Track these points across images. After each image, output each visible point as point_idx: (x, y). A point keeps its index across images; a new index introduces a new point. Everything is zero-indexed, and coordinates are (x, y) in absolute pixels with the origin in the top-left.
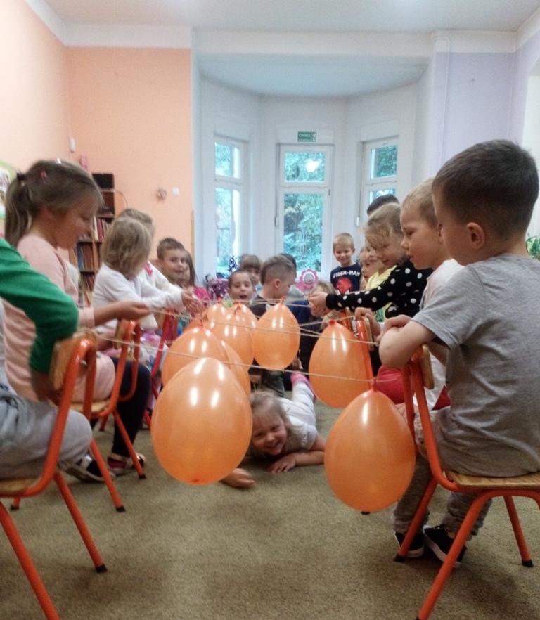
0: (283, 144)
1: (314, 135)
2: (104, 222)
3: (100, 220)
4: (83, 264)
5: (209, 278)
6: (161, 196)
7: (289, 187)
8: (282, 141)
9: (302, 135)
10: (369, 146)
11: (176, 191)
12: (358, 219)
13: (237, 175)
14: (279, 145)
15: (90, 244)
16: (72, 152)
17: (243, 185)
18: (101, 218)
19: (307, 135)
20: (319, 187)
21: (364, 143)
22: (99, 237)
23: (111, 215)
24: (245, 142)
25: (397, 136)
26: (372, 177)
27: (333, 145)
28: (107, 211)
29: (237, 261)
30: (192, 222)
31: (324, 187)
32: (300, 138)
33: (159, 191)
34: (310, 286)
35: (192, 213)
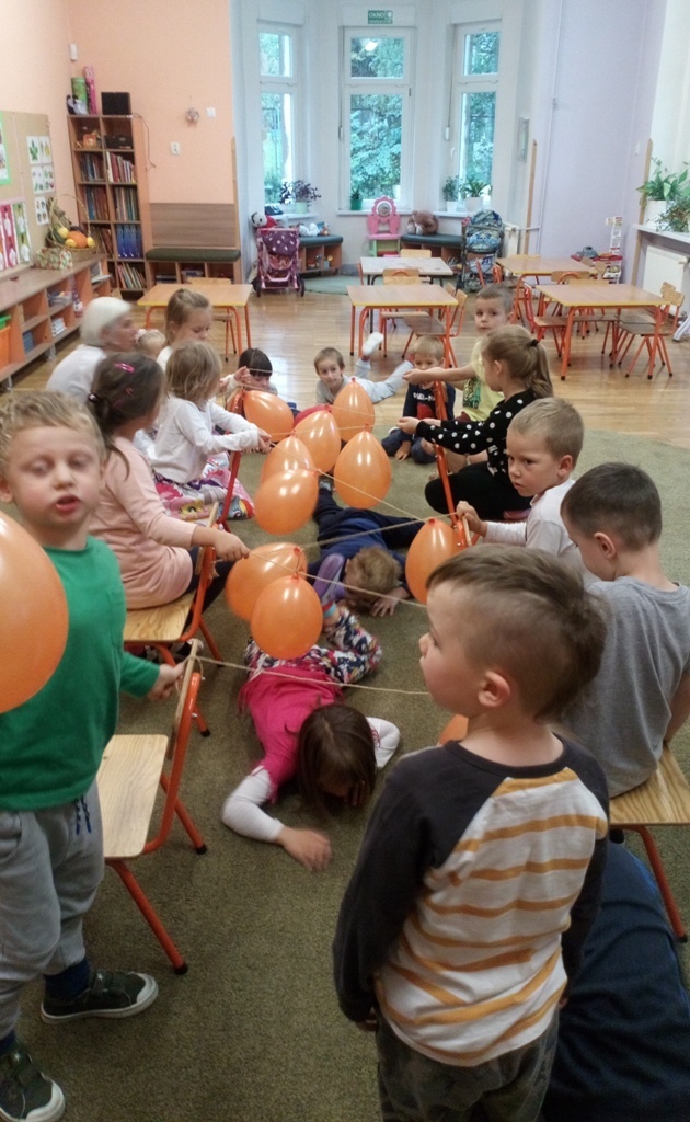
0: (348, 27)
1: (390, 15)
2: (119, 158)
3: (114, 156)
4: (94, 213)
5: (257, 219)
6: (191, 118)
7: (357, 86)
8: (345, 24)
9: (374, 15)
10: (461, 31)
11: (211, 111)
12: (447, 130)
13: (287, 73)
14: (343, 28)
15: (104, 187)
16: (73, 61)
17: (297, 85)
18: (116, 154)
19: (379, 15)
20: (396, 86)
21: (455, 26)
22: (115, 179)
23: (128, 149)
24: (298, 26)
25: (499, 20)
26: (466, 73)
27: (414, 28)
28: (124, 144)
29: (290, 189)
30: (234, 152)
31: (403, 86)
32: (369, 19)
33: (190, 112)
34: (386, 219)
35: (233, 140)
